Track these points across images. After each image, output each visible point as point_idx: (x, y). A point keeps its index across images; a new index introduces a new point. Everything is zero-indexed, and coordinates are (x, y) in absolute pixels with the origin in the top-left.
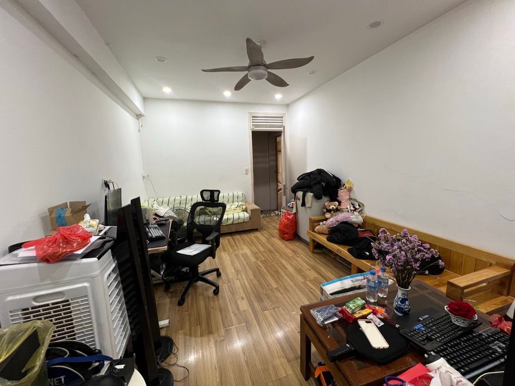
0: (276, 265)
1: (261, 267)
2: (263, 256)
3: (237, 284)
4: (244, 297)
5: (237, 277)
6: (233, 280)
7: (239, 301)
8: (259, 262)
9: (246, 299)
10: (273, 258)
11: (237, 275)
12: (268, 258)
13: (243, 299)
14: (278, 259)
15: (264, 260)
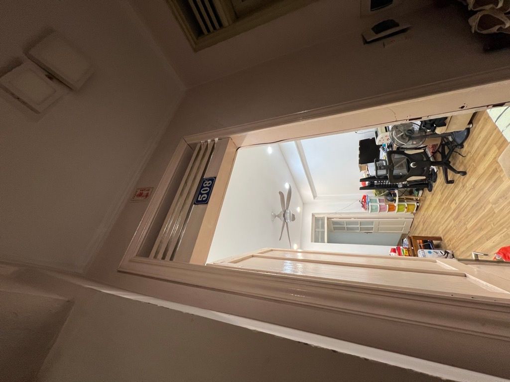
0: (489, 228)
1: (484, 210)
2: (502, 210)
4: (457, 204)
6: (466, 188)
7: (454, 202)
8: (490, 206)
9: (456, 206)
10: (501, 225)
11: (470, 190)
12: (499, 218)
13: (456, 203)
14: (501, 230)
15: (494, 213)
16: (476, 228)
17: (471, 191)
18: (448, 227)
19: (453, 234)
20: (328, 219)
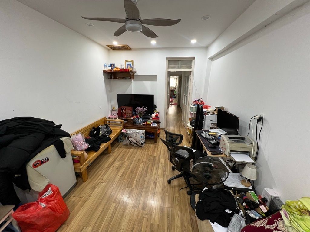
3: (160, 172)
5: (158, 177)
6: (161, 176)
13: (161, 163)
16: (136, 169)
17: (155, 179)
18: (156, 151)
19: (150, 152)
20: (191, 72)
